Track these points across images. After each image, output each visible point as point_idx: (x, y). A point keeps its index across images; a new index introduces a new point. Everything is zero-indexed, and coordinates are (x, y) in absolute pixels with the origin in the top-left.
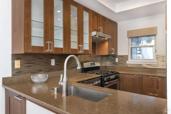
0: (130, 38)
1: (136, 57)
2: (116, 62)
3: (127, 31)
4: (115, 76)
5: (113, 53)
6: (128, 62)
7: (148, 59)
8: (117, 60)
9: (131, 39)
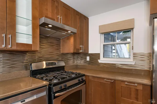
0: (102, 33)
1: (112, 56)
2: (87, 60)
3: (99, 26)
4: (79, 80)
5: (81, 51)
6: (100, 61)
7: (123, 57)
8: (88, 59)
9: (103, 35)
